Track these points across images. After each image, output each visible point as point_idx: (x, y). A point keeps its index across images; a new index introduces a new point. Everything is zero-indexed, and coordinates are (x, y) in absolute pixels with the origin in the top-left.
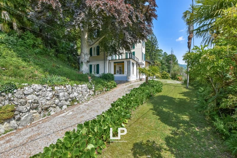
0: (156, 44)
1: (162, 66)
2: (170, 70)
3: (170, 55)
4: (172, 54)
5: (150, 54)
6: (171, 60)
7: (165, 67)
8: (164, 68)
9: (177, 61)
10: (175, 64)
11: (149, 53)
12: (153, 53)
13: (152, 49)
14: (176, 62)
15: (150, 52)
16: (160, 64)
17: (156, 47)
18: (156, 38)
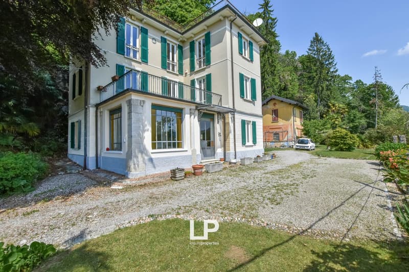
0: (330, 64)
1: (348, 112)
2: (375, 121)
3: (371, 85)
4: (377, 82)
5: (316, 86)
6: (375, 96)
7: (359, 115)
8: (355, 117)
9: (397, 98)
10: (389, 105)
11: (312, 85)
12: (324, 85)
13: (320, 77)
14: (393, 100)
15: (315, 83)
16: (344, 109)
17: (331, 70)
18: (329, 49)
